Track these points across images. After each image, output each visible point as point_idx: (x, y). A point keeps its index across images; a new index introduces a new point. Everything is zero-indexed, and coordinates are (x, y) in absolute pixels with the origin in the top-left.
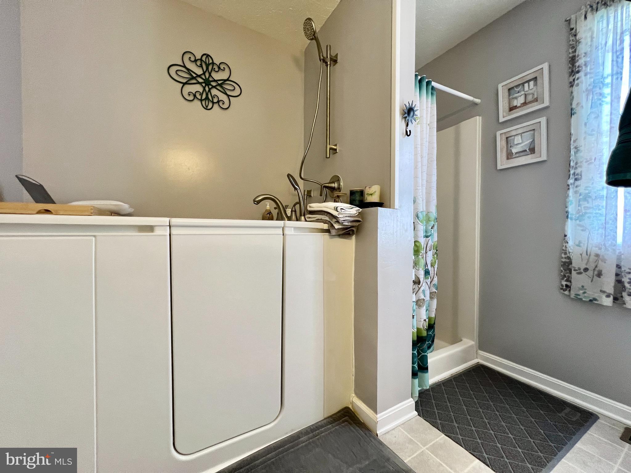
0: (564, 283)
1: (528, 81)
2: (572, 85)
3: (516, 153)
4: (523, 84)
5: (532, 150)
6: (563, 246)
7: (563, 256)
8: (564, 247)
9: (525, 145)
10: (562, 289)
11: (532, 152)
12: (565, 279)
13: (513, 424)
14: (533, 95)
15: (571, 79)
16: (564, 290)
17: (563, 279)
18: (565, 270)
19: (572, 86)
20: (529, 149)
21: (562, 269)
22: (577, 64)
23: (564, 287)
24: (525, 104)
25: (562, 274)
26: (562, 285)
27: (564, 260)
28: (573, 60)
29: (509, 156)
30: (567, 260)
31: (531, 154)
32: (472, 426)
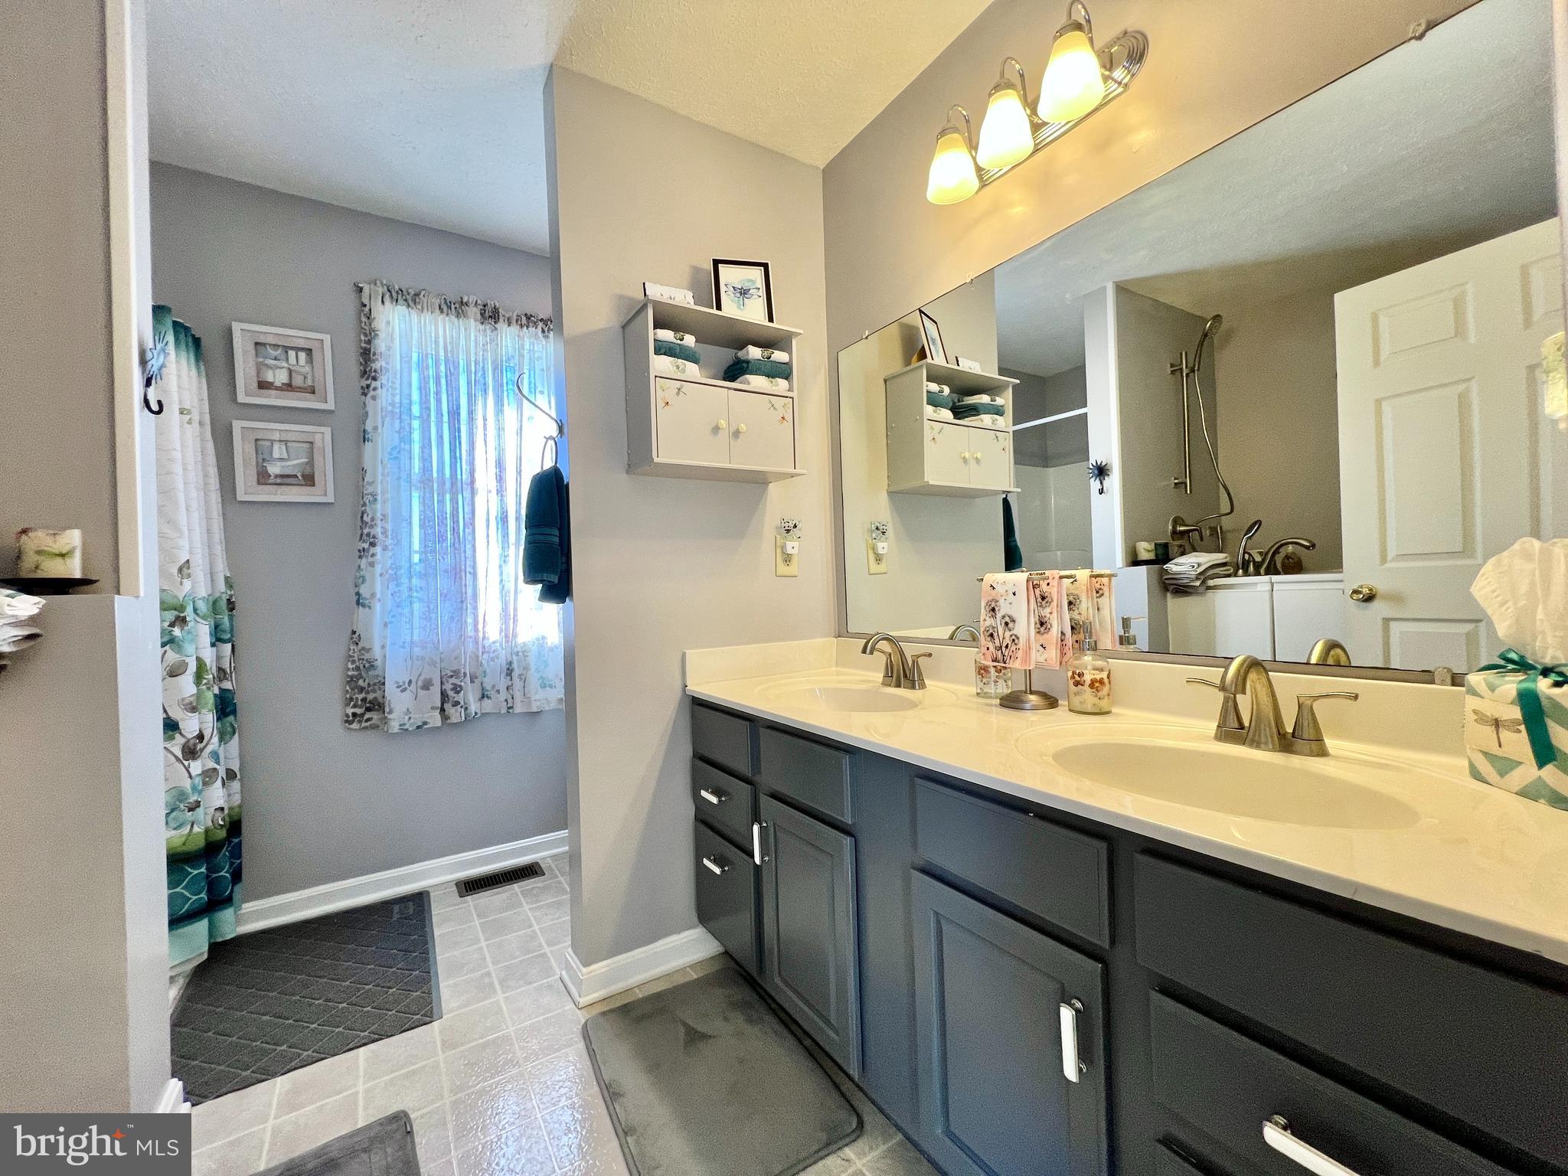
0: (350, 711)
1: (297, 349)
2: (365, 391)
3: (276, 476)
4: (286, 349)
5: (309, 480)
6: (350, 650)
7: (350, 666)
8: (352, 651)
9: (294, 466)
10: (346, 721)
11: (309, 483)
12: (352, 703)
13: (358, 973)
14: (305, 377)
15: (364, 383)
16: (350, 723)
17: (348, 705)
18: (352, 689)
19: (365, 394)
20: (303, 476)
21: (348, 688)
22: (374, 366)
23: (351, 718)
24: (289, 387)
25: (348, 696)
26: (347, 716)
27: (350, 673)
28: (366, 355)
29: (263, 477)
30: (356, 673)
31: (306, 485)
32: (308, 1025)
